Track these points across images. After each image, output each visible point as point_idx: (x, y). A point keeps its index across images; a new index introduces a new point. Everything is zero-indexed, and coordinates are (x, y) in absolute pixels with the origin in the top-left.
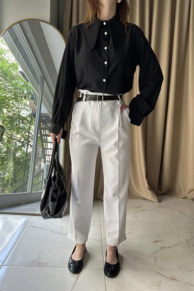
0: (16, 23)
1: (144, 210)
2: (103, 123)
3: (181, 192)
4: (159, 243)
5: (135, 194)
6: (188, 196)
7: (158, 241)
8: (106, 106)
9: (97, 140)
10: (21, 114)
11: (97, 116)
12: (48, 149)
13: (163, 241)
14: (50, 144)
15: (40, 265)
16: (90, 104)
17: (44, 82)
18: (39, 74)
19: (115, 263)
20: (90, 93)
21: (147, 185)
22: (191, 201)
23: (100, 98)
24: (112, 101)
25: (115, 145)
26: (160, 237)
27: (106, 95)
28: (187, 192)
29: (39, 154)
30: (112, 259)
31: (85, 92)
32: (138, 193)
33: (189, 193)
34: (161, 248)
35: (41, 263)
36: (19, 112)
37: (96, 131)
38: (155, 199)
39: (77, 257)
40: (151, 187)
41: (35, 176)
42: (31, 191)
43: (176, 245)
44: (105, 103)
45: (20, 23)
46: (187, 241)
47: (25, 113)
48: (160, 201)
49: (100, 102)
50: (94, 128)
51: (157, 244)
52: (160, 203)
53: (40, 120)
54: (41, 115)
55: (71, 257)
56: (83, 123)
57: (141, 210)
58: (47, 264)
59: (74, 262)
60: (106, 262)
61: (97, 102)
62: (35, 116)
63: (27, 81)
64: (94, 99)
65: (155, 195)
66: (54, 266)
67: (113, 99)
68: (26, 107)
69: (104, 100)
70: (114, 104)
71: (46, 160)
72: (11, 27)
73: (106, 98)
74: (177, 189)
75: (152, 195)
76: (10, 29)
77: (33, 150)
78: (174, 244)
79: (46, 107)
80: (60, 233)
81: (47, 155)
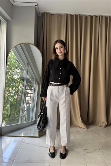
0: (18, 45)
3: (98, 123)
5: (75, 124)
6: (102, 125)
7: (86, 149)
8: (60, 88)
9: (57, 100)
11: (57, 91)
13: (88, 149)
14: (29, 94)
15: (31, 162)
17: (28, 65)
19: (64, 153)
20: (54, 83)
21: (81, 120)
22: (103, 128)
24: (62, 86)
25: (64, 102)
26: (87, 147)
33: (102, 124)
34: (87, 153)
36: (13, 76)
38: (85, 128)
39: (52, 151)
40: (83, 121)
42: (21, 123)
43: (94, 151)
44: (59, 86)
45: (20, 45)
46: (100, 149)
50: (56, 96)
52: (87, 129)
55: (49, 151)
56: (52, 94)
58: (34, 161)
59: (51, 153)
64: (56, 85)
65: (85, 125)
67: (63, 85)
68: (17, 74)
73: (60, 85)
74: (97, 122)
75: (84, 125)
76: (15, 47)
80: (39, 146)
81: (27, 97)
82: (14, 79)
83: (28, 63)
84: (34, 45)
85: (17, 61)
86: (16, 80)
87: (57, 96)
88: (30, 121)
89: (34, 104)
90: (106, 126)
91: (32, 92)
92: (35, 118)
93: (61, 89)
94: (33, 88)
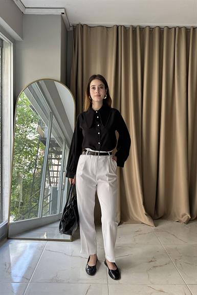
0: (34, 82)
1: (142, 234)
3: (175, 216)
4: (153, 263)
5: (134, 218)
6: (182, 219)
7: (152, 261)
8: (101, 159)
9: (94, 180)
10: (28, 136)
11: (94, 165)
13: (156, 261)
15: (58, 282)
16: (90, 157)
17: (52, 117)
18: (48, 110)
20: (91, 150)
21: (144, 212)
22: (184, 224)
23: (97, 154)
26: (154, 257)
27: (101, 152)
28: (181, 216)
31: (88, 149)
32: (137, 219)
34: (154, 267)
35: (59, 280)
36: (26, 135)
37: (94, 175)
38: (151, 224)
39: (92, 264)
40: (149, 213)
43: (166, 264)
44: (100, 157)
45: (38, 82)
47: (31, 137)
48: (156, 226)
49: (97, 156)
50: (92, 172)
51: (151, 263)
52: (156, 227)
55: (87, 264)
56: (85, 168)
57: (140, 234)
58: (63, 281)
59: (90, 267)
61: (95, 156)
63: (37, 114)
64: (93, 154)
65: (151, 220)
67: (105, 155)
68: (33, 131)
69: (99, 155)
70: (106, 158)
72: (30, 85)
74: (172, 214)
75: (149, 220)
76: (30, 86)
80: (71, 256)
81: (51, 171)
82: (29, 140)
83: (52, 113)
84: (61, 82)
85: (33, 109)
86: (31, 141)
87: (95, 172)
88: (58, 213)
89: (63, 184)
90: (189, 221)
91: (60, 164)
94: (61, 156)
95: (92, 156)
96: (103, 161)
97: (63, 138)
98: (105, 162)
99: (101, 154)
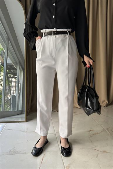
1: (78, 114)
2: (57, 51)
4: (91, 132)
7: (90, 131)
8: (58, 38)
11: (53, 46)
12: (12, 86)
13: (93, 130)
14: (13, 83)
15: (15, 153)
17: (8, 42)
19: (67, 147)
20: (47, 30)
22: (104, 107)
23: (54, 33)
24: (63, 35)
26: (91, 128)
27: (58, 30)
29: (7, 90)
30: (65, 144)
33: (102, 103)
34: (93, 134)
37: (53, 57)
41: (6, 102)
42: (4, 111)
43: (102, 132)
44: (57, 36)
46: (108, 129)
49: (54, 36)
50: (51, 54)
51: (90, 132)
53: (7, 68)
54: (7, 64)
57: (76, 114)
60: (62, 147)
61: (52, 36)
62: (3, 66)
64: (50, 34)
66: (25, 153)
69: (57, 34)
70: (64, 37)
71: (12, 93)
77: (3, 88)
78: (100, 132)
79: (10, 59)
80: (27, 132)
81: (12, 90)
83: (8, 38)
87: (53, 54)
88: (16, 110)
89: (19, 92)
90: (107, 105)
91: (16, 81)
92: (22, 108)
93: (60, 40)
94: (17, 76)
95: (49, 36)
96: (62, 40)
97: (17, 61)
98: (63, 41)
99: (59, 33)
